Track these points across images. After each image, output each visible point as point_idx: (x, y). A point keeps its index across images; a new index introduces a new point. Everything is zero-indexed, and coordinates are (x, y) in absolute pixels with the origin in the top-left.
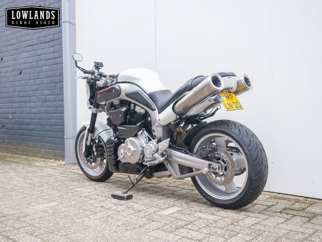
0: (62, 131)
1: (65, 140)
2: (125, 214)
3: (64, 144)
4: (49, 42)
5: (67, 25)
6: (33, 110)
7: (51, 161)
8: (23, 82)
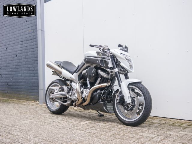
0: (38, 86)
1: (39, 90)
2: (64, 124)
3: (39, 93)
4: (31, 40)
5: (40, 31)
6: (23, 75)
7: (32, 102)
8: (18, 60)
